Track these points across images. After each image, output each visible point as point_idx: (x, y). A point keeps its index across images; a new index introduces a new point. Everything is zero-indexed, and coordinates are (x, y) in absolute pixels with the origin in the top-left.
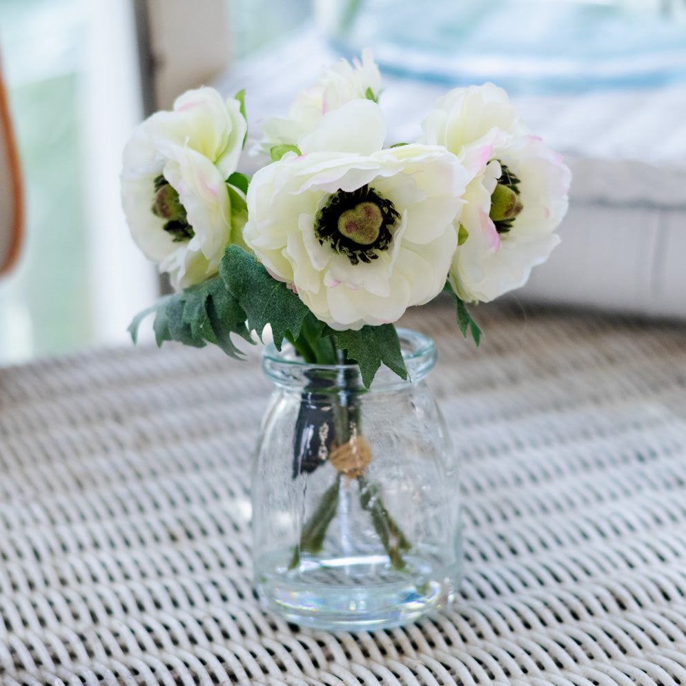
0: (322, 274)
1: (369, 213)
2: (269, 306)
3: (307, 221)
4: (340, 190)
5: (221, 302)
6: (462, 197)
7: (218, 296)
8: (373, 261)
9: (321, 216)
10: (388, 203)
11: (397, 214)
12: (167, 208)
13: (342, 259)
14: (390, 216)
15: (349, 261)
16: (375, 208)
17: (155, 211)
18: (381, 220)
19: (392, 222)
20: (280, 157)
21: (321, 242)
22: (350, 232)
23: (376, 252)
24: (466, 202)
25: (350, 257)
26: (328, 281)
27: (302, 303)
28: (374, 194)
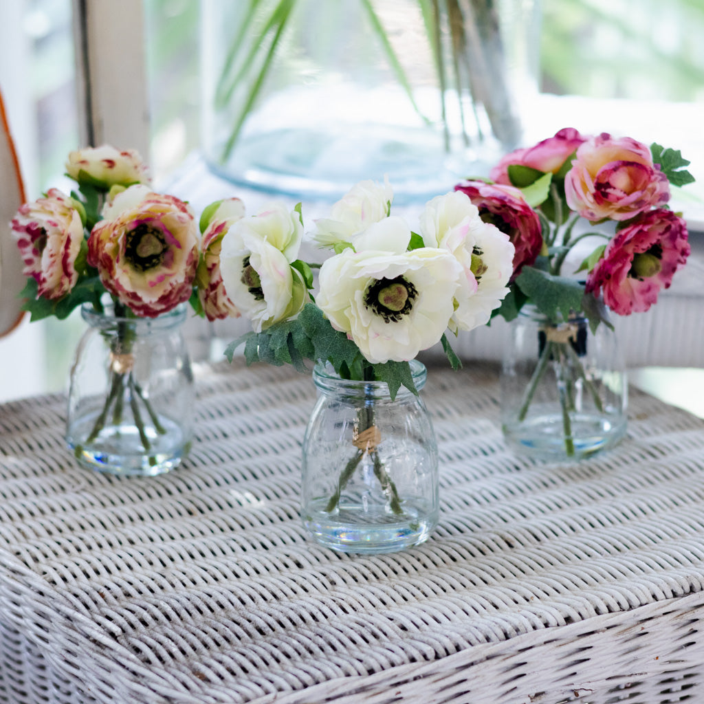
0: (367, 329)
1: (400, 292)
2: (333, 344)
3: (359, 295)
4: (384, 278)
5: (299, 338)
6: (457, 282)
7: (296, 333)
8: (399, 321)
9: (368, 292)
10: (411, 285)
11: (416, 292)
12: (252, 279)
13: (379, 319)
14: (412, 293)
15: (384, 321)
16: (404, 289)
17: (243, 281)
18: (407, 296)
19: (413, 297)
20: (341, 252)
21: (367, 308)
22: (387, 303)
23: (402, 316)
24: (459, 285)
25: (385, 318)
26: (371, 334)
27: (355, 345)
28: (403, 279)
